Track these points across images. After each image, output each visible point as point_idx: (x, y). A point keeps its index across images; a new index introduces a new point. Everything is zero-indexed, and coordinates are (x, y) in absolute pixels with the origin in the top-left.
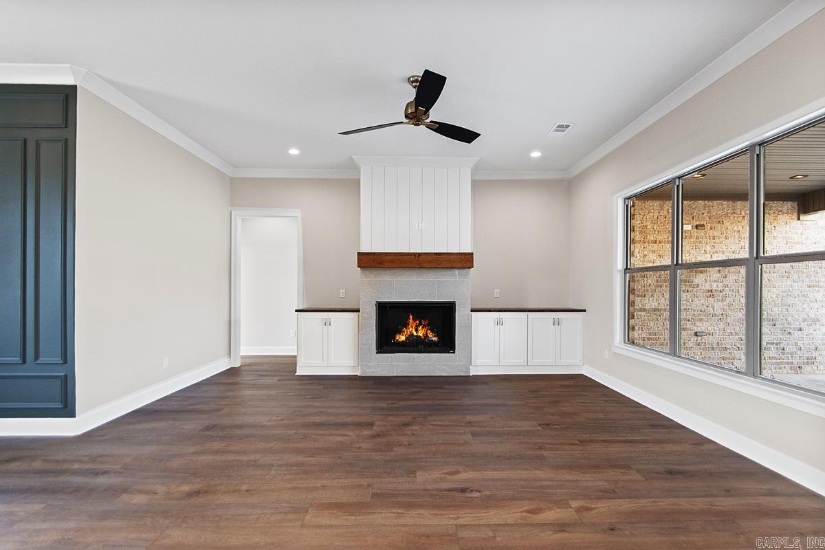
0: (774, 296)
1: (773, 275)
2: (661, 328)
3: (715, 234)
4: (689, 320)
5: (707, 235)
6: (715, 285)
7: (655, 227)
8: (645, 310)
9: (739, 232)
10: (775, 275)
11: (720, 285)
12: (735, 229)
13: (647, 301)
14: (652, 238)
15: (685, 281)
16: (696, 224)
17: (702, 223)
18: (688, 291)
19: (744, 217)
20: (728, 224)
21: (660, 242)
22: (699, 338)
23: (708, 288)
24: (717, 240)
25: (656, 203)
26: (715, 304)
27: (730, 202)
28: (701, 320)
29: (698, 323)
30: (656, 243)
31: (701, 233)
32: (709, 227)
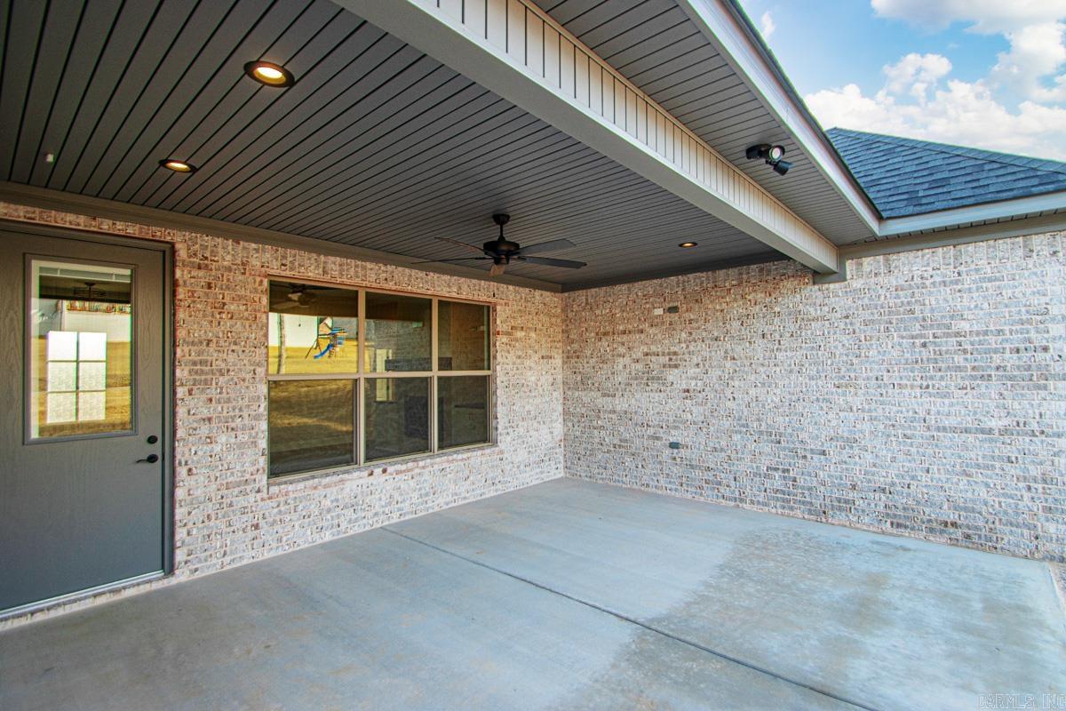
0: (777, 400)
1: (774, 369)
2: (632, 435)
3: (692, 317)
4: (662, 427)
5: (682, 319)
6: (693, 383)
7: (624, 314)
8: (614, 412)
9: (722, 311)
10: (778, 369)
11: (700, 383)
12: (718, 307)
13: (617, 402)
14: (621, 328)
15: (658, 378)
16: (668, 306)
17: (676, 304)
18: (660, 391)
19: (730, 289)
20: (708, 302)
21: (630, 332)
22: (676, 451)
23: (684, 387)
24: (695, 325)
25: (624, 287)
26: (693, 408)
27: (710, 273)
28: (676, 428)
29: (673, 432)
30: (625, 333)
31: (675, 317)
32: (685, 308)
